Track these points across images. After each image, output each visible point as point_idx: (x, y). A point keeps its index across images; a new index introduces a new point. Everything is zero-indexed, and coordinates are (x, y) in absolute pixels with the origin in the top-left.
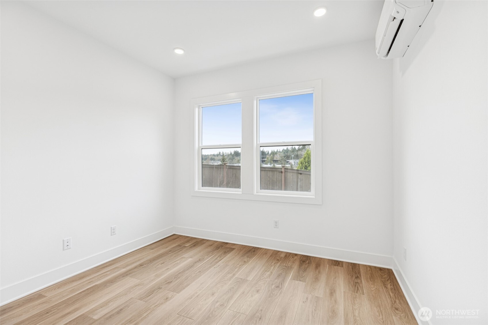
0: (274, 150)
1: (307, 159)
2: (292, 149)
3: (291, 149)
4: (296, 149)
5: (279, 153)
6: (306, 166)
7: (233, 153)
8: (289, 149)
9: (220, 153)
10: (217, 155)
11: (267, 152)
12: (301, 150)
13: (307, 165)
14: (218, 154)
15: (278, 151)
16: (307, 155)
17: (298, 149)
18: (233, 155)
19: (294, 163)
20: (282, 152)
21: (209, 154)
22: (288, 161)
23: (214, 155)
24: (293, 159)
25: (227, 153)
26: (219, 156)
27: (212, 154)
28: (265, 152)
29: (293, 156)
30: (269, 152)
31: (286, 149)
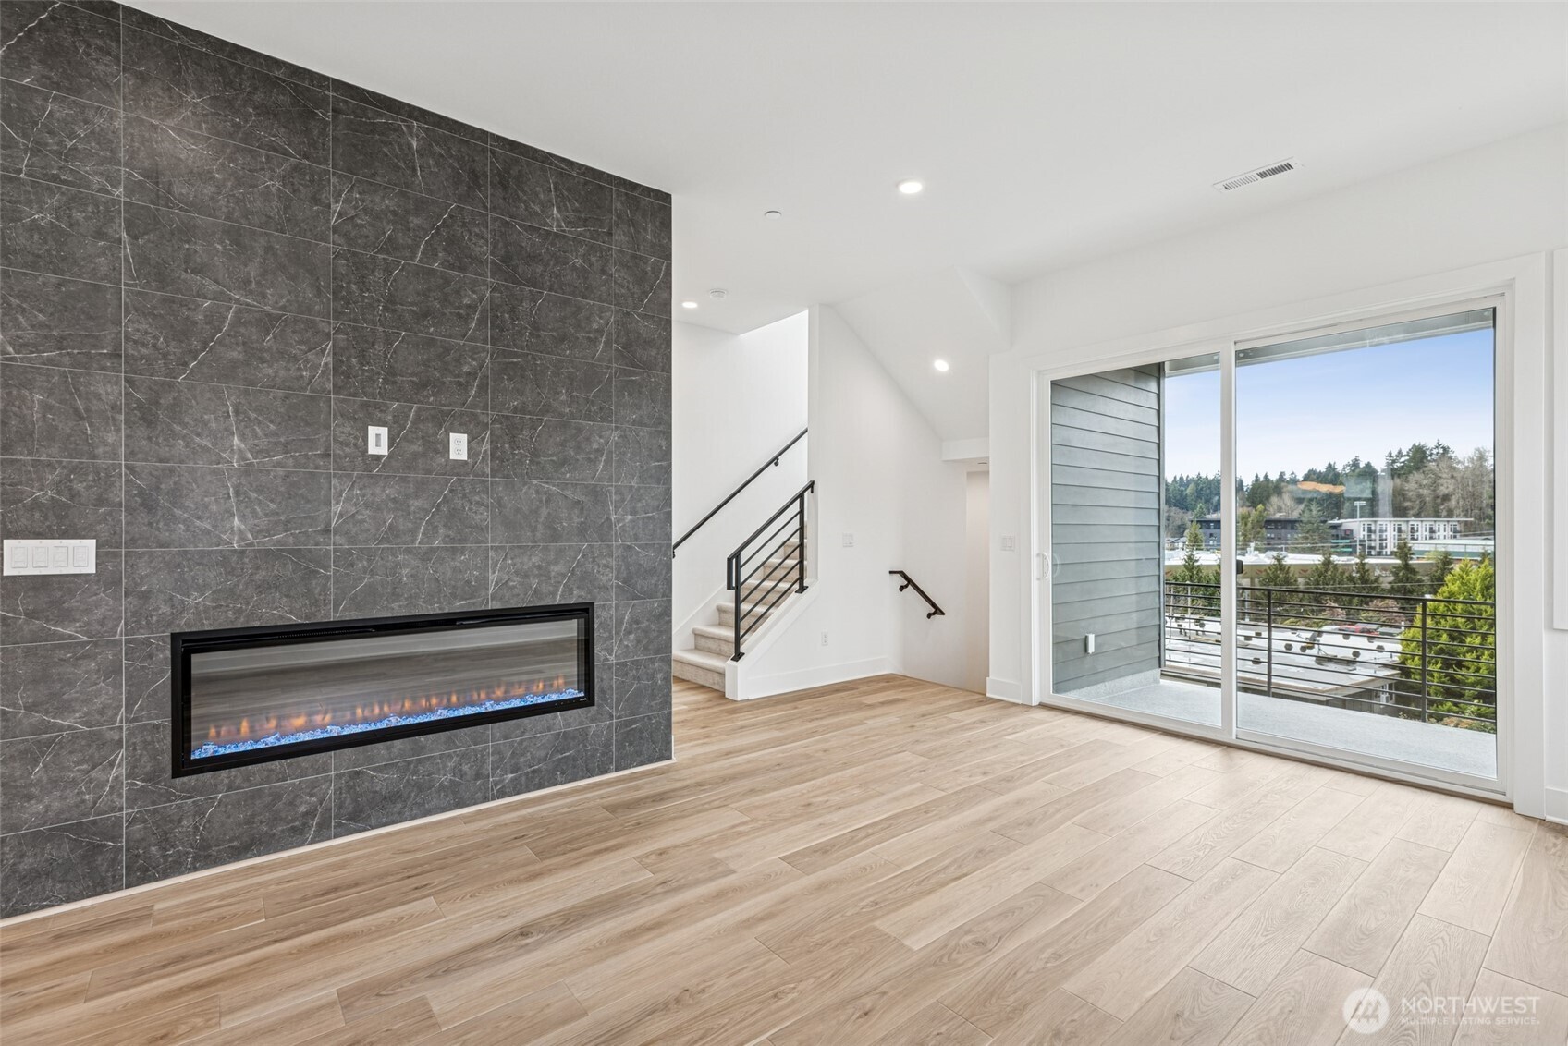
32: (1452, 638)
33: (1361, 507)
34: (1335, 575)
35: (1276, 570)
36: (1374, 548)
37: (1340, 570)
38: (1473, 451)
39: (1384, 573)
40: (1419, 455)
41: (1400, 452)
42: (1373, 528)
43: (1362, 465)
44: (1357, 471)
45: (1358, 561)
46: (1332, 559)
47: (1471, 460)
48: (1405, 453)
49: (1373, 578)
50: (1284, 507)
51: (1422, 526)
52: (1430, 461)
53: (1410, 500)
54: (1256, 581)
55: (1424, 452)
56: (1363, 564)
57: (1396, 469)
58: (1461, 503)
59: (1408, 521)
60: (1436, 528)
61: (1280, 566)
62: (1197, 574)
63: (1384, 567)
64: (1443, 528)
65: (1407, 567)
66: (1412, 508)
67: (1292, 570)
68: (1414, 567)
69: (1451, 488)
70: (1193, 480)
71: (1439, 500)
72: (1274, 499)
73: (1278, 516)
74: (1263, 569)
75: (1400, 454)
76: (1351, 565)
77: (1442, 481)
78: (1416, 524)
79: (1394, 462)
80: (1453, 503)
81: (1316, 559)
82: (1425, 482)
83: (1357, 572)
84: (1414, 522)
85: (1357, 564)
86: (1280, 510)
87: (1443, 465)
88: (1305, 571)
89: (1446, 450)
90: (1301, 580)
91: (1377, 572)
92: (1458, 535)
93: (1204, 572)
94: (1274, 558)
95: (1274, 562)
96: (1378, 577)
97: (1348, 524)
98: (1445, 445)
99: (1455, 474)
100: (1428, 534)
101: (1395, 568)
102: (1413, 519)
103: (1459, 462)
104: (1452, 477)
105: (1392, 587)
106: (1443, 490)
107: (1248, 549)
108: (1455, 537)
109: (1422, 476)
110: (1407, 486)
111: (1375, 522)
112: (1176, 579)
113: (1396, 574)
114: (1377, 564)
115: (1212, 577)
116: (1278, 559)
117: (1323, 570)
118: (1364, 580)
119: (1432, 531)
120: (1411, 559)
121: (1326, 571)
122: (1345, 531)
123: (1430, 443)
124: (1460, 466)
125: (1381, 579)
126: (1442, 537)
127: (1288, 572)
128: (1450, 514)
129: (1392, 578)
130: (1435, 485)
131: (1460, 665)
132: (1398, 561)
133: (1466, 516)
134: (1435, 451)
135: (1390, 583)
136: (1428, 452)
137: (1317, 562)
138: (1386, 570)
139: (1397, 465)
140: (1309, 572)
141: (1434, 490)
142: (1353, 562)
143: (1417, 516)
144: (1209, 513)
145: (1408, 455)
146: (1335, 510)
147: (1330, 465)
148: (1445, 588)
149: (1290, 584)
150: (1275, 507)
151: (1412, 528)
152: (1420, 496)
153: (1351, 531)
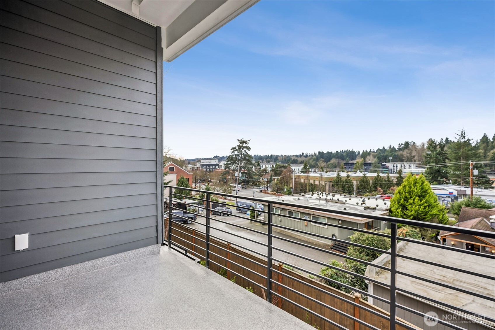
0: (366, 150)
1: (407, 188)
2: (390, 149)
3: (388, 149)
4: (395, 149)
5: (373, 153)
6: (406, 197)
7: (317, 154)
8: (386, 149)
9: (303, 154)
10: (301, 156)
11: (357, 152)
12: (402, 150)
13: (408, 197)
14: (302, 154)
15: (372, 151)
16: (409, 182)
17: (398, 149)
18: (317, 157)
19: (392, 167)
20: (376, 152)
21: (292, 155)
22: (384, 163)
23: (297, 156)
24: (391, 162)
25: (310, 154)
26: (302, 157)
27: (295, 155)
28: (355, 153)
29: (392, 158)
30: (360, 153)
31: (382, 148)
32: (405, 200)
33: (391, 159)
34: (380, 179)
35: (364, 178)
36: (394, 171)
37: (382, 178)
38: (421, 143)
39: (394, 179)
40: (407, 144)
41: (402, 143)
42: (394, 166)
43: (392, 147)
44: (391, 149)
45: (387, 175)
46: (380, 174)
47: (421, 146)
48: (403, 144)
49: (391, 180)
50: (371, 159)
51: (407, 165)
52: (410, 146)
53: (404, 157)
54: (358, 181)
55: (408, 143)
56: (389, 176)
57: (401, 148)
58: (418, 158)
59: (403, 164)
60: (411, 166)
61: (365, 177)
62: (340, 179)
63: (394, 177)
64: (413, 165)
65: (401, 177)
66: (405, 160)
67: (368, 178)
68: (403, 177)
69: (415, 154)
70: (346, 151)
71: (412, 157)
72: (368, 157)
73: (369, 162)
74: (360, 178)
75: (402, 144)
76: (385, 176)
77: (413, 152)
78: (406, 164)
79: (400, 146)
80: (416, 158)
81: (375, 175)
82: (408, 152)
83: (387, 178)
84: (405, 164)
85: (387, 176)
86: (369, 160)
87: (413, 147)
88: (372, 178)
89: (414, 143)
90: (371, 181)
91: (393, 178)
92: (417, 167)
93: (343, 179)
94: (363, 174)
95: (363, 175)
96: (393, 180)
97: (388, 164)
98: (414, 142)
99: (416, 150)
100: (409, 167)
101: (397, 177)
102: (405, 163)
103: (417, 146)
104: (416, 151)
105: (397, 183)
106: (413, 154)
107: (357, 172)
108: (416, 168)
109: (408, 150)
110: (404, 153)
111: (395, 164)
112: (334, 181)
113: (397, 179)
114: (393, 176)
115: (345, 180)
116: (365, 175)
117: (377, 178)
118: (389, 181)
119: (410, 166)
120: (402, 174)
121: (378, 178)
122: (387, 166)
123: (410, 141)
124: (418, 148)
125: (394, 181)
126: (413, 168)
127: (367, 179)
128: (415, 161)
129: (397, 180)
130: (411, 153)
131: (407, 209)
132: (398, 175)
133: (419, 162)
134: (411, 143)
135: (396, 182)
136: (409, 144)
137: (376, 176)
138: (395, 178)
139: (401, 147)
140: (373, 178)
141: (411, 154)
142: (386, 175)
143: (406, 162)
144: (350, 161)
145: (404, 144)
146: (384, 160)
147: (384, 147)
148: (403, 184)
149: (368, 182)
150: (368, 159)
151: (405, 166)
152: (407, 156)
153: (388, 166)
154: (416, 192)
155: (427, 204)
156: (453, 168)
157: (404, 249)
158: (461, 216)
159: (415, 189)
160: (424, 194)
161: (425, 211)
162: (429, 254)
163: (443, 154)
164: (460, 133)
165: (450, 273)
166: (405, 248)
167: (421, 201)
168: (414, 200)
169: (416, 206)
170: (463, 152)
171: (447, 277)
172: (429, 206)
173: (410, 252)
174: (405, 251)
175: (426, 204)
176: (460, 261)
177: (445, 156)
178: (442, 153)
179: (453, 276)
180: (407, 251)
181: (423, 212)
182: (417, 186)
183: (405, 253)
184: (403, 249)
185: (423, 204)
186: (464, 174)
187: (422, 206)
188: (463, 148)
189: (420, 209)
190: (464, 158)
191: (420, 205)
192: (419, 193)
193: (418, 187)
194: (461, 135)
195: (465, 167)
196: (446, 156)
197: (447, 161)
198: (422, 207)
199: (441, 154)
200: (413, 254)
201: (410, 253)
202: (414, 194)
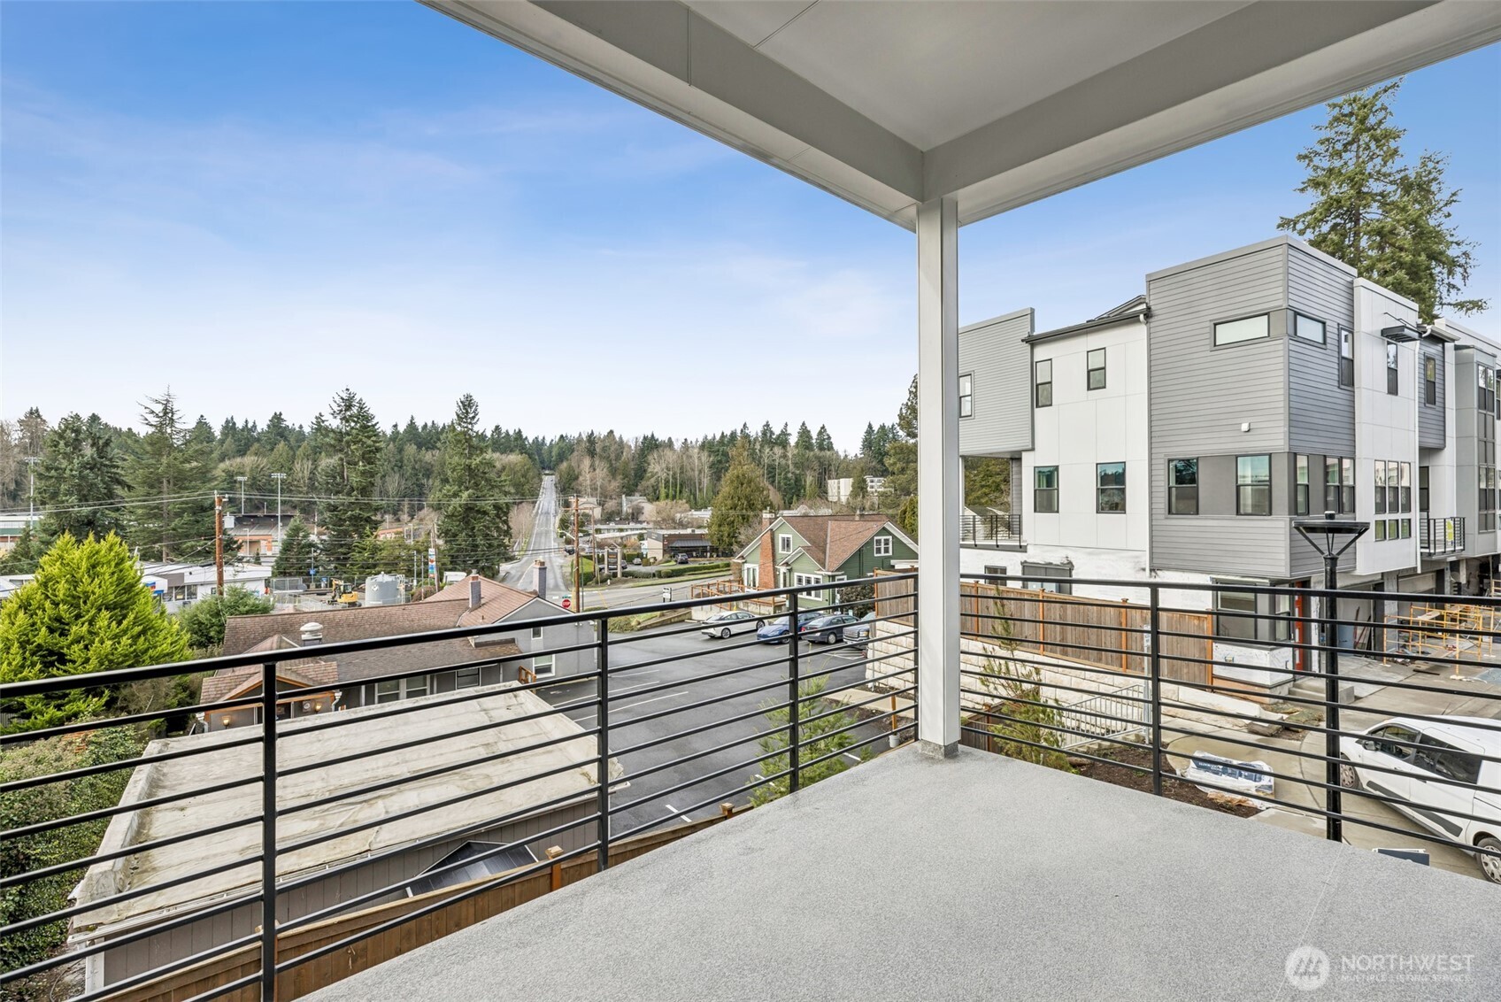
154: (99, 596)
155: (141, 628)
156: (140, 511)
157: (162, 778)
158: (229, 643)
159: (94, 587)
160: (125, 597)
161: (135, 650)
162: (240, 760)
163: (105, 469)
164: (159, 408)
165: (313, 782)
166: (164, 775)
167: (120, 623)
168: (91, 622)
169: (102, 642)
170: (169, 466)
171: (314, 792)
172: (143, 632)
173: (184, 778)
174: (167, 783)
175: (138, 629)
176: (318, 745)
177: (109, 475)
178: (102, 464)
179: (325, 785)
180: (175, 780)
181: (126, 655)
182: (104, 574)
183: (172, 788)
184: (160, 780)
185: (125, 632)
186: (174, 529)
187: (125, 638)
188: (169, 454)
189: (120, 649)
190: (171, 481)
191: (116, 638)
192: (112, 597)
193: (107, 577)
194: (161, 414)
195: (174, 508)
196: (116, 473)
197: (119, 490)
198: (125, 640)
199: (99, 466)
200: (198, 779)
201: (185, 781)
202: (93, 605)
